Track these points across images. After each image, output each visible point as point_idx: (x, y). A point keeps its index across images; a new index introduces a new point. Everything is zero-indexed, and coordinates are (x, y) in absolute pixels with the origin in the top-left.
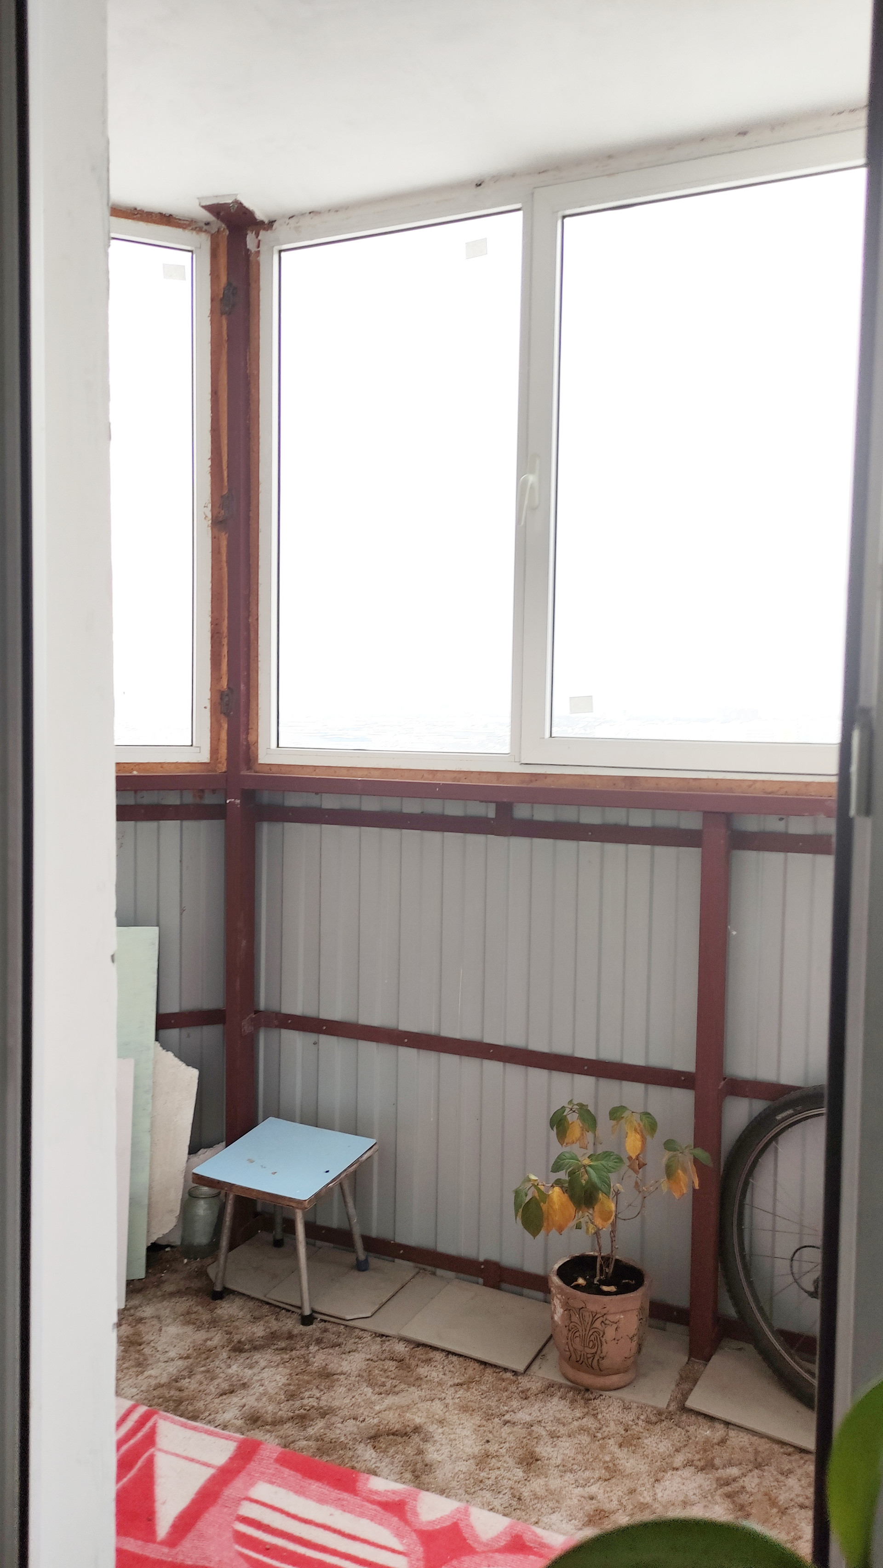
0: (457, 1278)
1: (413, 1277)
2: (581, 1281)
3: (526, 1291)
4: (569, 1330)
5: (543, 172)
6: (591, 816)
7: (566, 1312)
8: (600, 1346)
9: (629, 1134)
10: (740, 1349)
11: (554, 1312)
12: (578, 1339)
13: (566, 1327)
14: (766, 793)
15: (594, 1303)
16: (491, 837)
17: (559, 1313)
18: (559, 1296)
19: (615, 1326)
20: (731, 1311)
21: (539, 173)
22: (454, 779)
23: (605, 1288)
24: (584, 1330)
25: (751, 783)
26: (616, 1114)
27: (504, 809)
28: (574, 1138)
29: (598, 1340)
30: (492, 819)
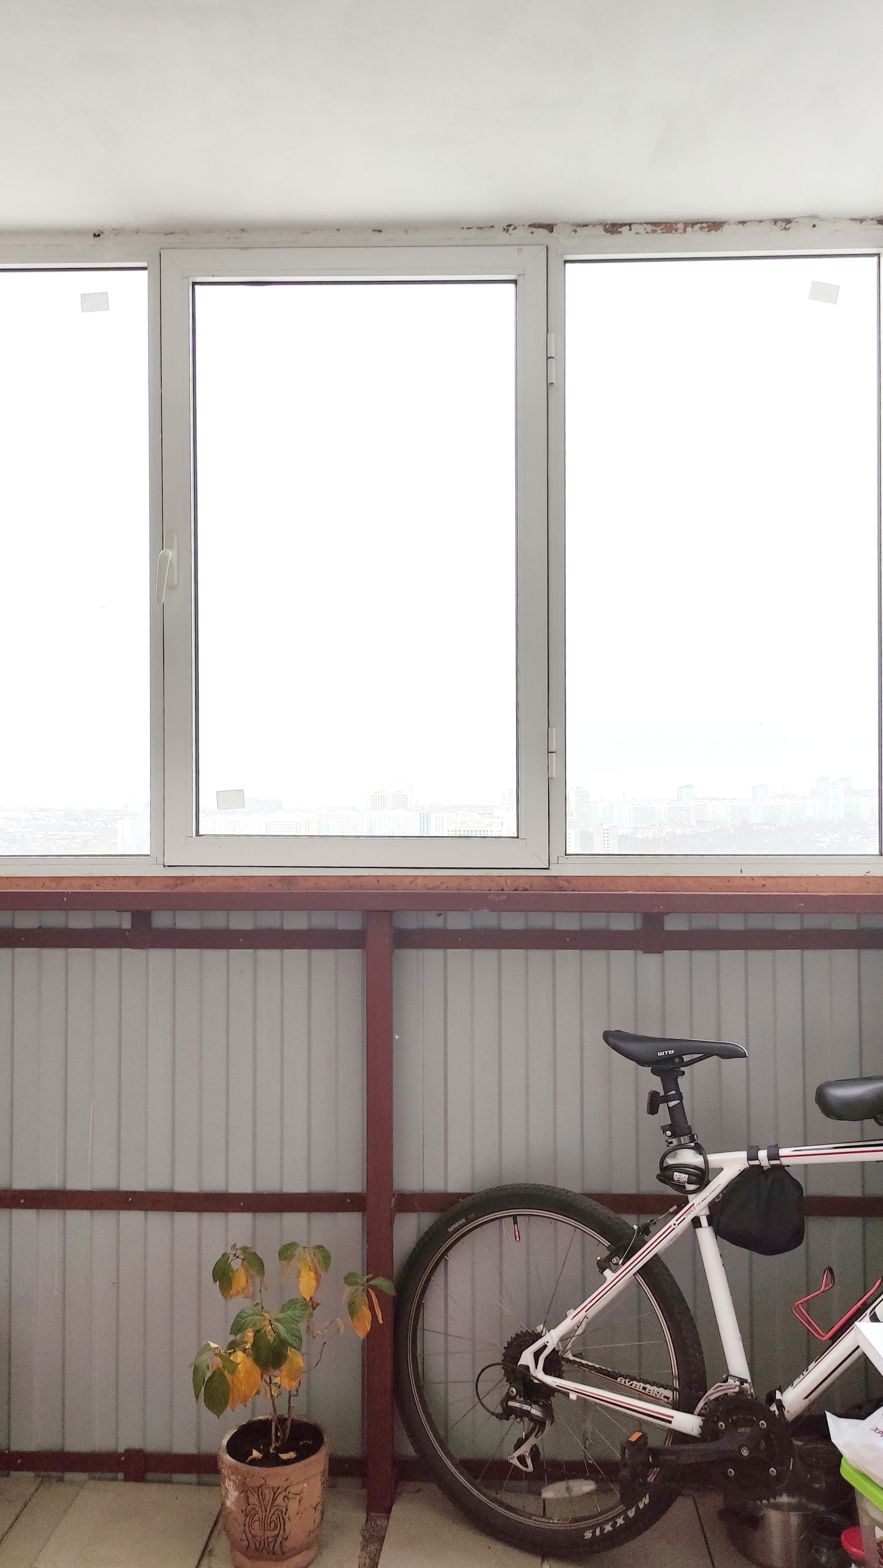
0: (91, 1479)
1: (36, 1491)
2: (256, 1454)
3: (176, 1477)
4: (247, 1515)
5: (171, 233)
6: (242, 921)
7: (242, 1494)
8: (282, 1525)
9: (303, 1273)
10: (418, 1491)
11: (226, 1496)
12: (257, 1523)
13: (242, 1512)
14: (429, 889)
15: (274, 1476)
16: (127, 951)
17: (232, 1496)
18: (233, 1477)
19: (298, 1498)
20: (410, 1451)
21: (166, 234)
22: (84, 886)
23: (284, 1456)
24: (264, 1510)
25: (412, 879)
26: (286, 1252)
27: (141, 917)
28: (239, 1289)
29: (281, 1519)
30: (127, 930)
